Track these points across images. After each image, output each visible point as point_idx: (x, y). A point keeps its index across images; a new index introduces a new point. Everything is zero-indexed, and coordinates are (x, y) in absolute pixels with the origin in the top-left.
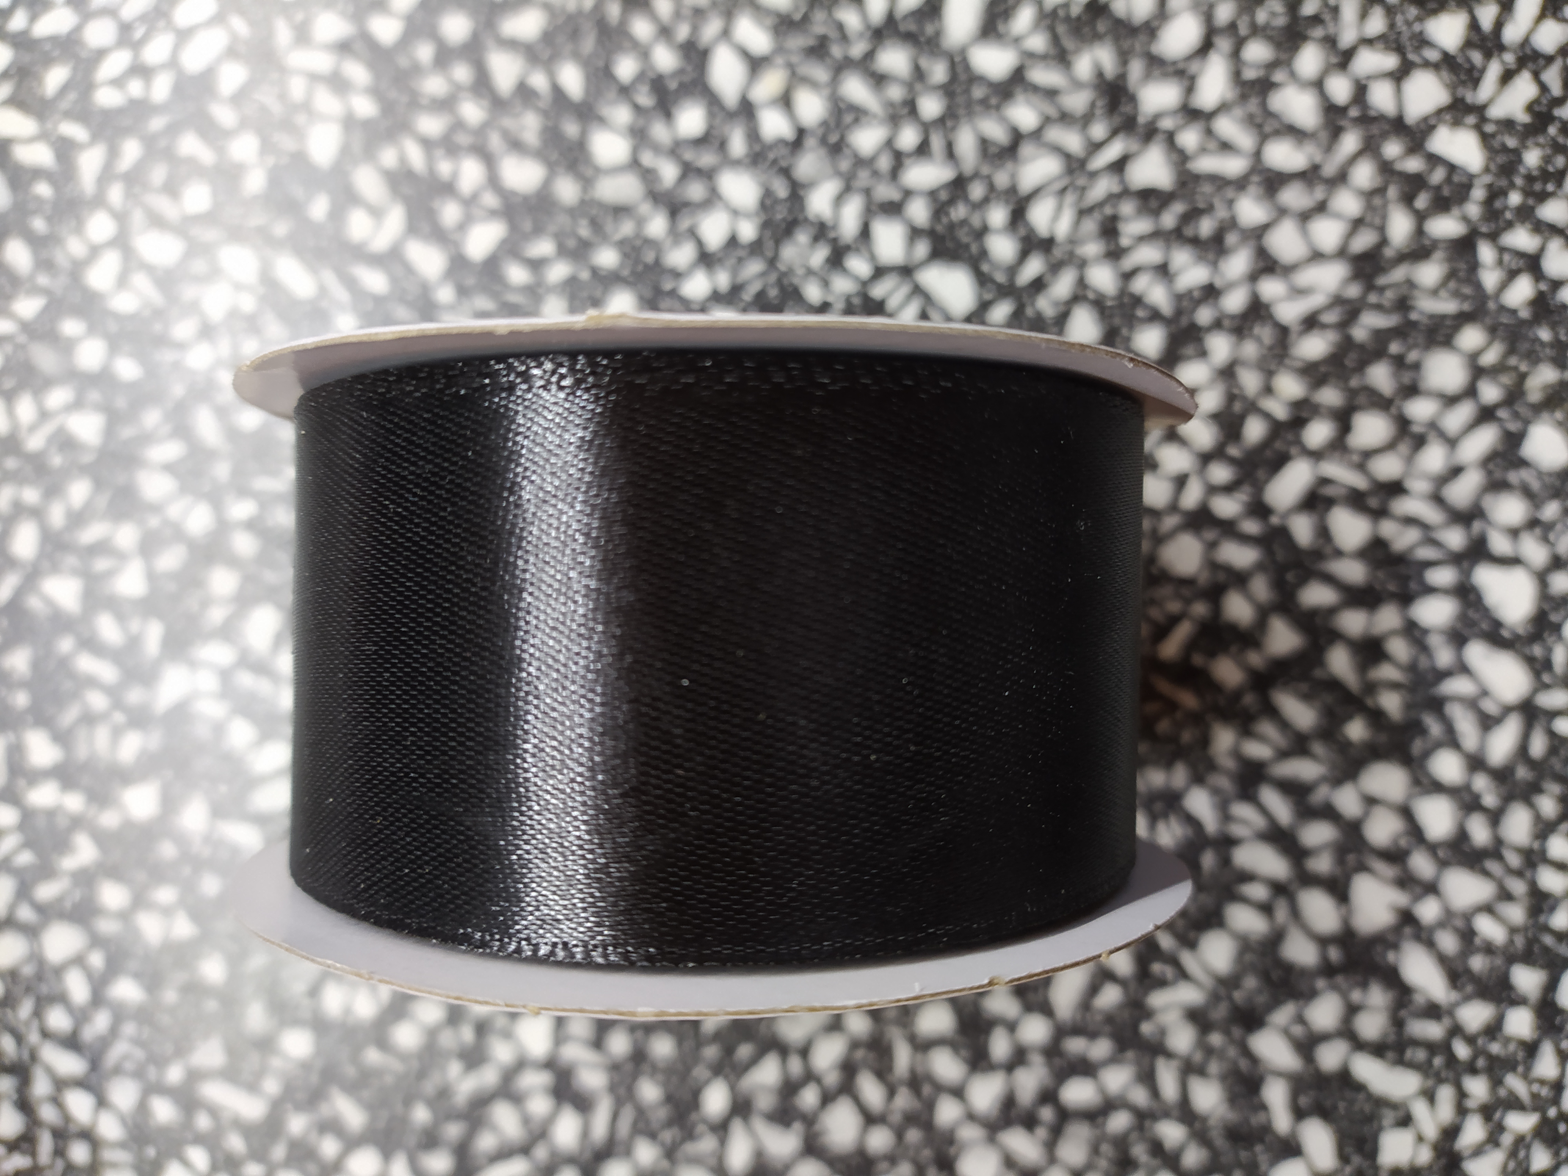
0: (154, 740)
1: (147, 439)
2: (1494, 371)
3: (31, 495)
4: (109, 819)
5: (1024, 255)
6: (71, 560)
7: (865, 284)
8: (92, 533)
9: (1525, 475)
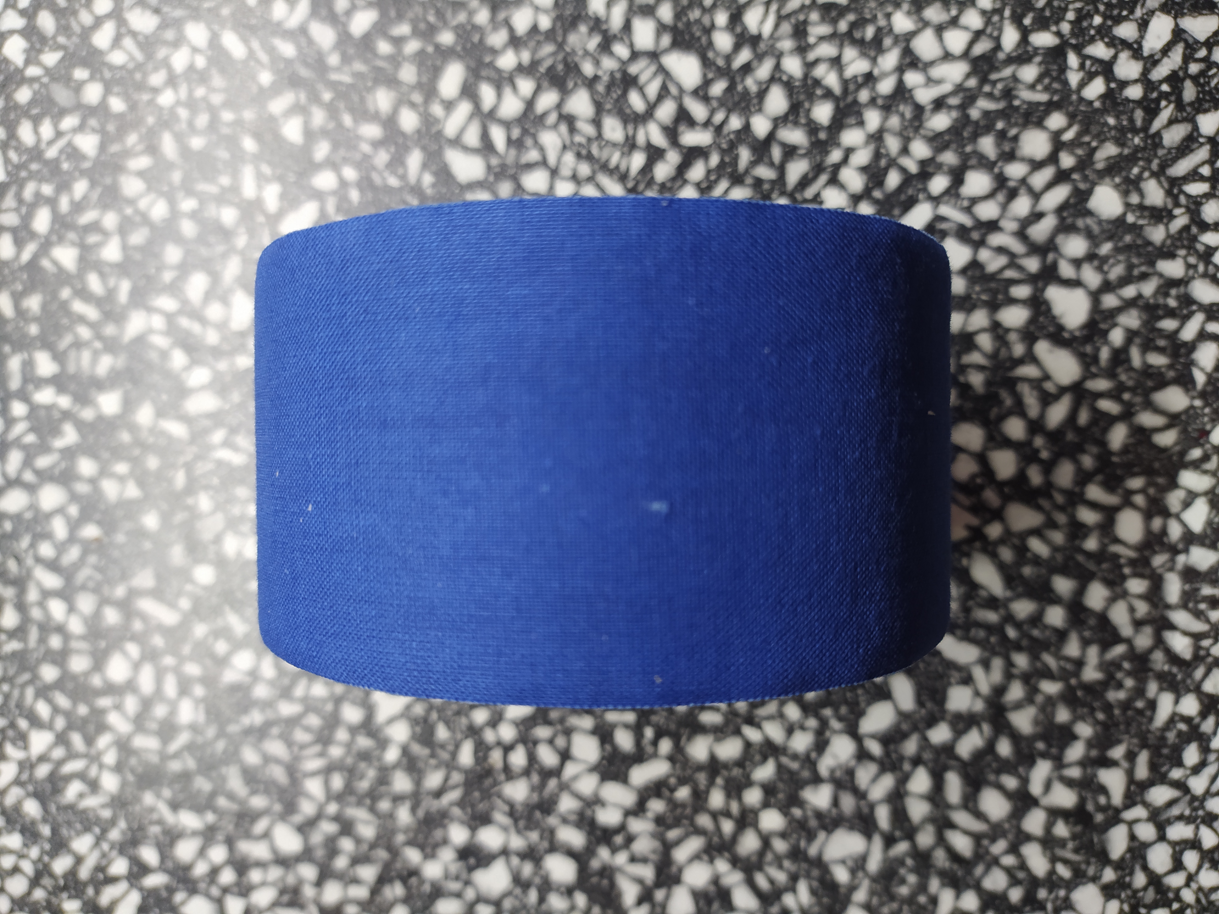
0: (121, 362)
1: (127, 154)
2: (1071, 145)
3: (47, 189)
4: (88, 414)
5: (737, 47)
6: (72, 236)
7: (624, 63)
8: (87, 217)
9: (1089, 221)
